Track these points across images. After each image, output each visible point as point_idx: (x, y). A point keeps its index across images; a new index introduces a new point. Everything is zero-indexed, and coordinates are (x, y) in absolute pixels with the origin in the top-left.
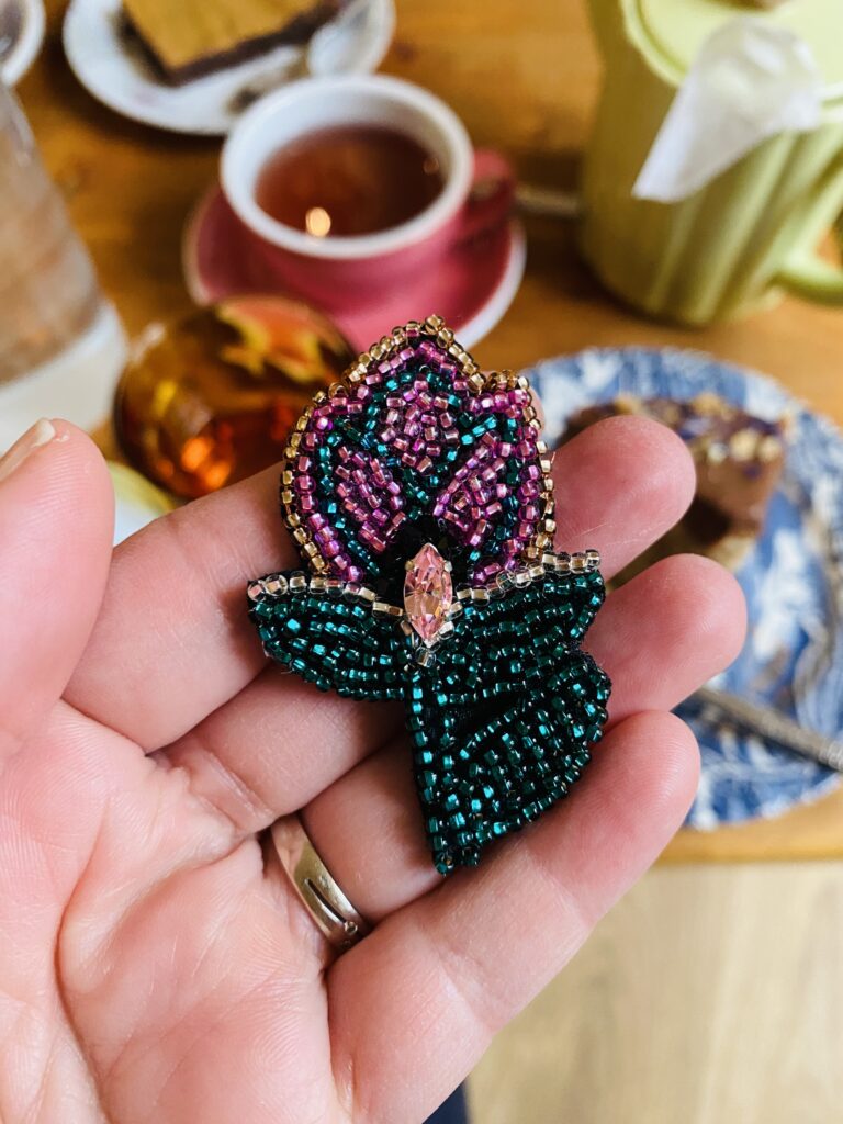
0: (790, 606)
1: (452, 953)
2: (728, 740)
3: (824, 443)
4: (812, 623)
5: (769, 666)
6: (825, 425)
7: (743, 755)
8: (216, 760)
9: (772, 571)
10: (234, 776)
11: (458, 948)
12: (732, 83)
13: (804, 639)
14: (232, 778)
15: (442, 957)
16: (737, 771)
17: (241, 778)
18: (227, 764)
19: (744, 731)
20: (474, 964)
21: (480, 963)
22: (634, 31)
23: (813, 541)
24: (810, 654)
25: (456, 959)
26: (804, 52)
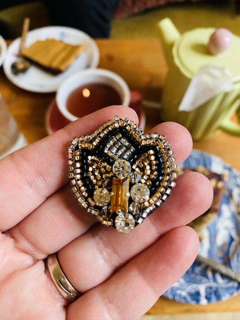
0: (227, 228)
1: (109, 303)
2: (210, 274)
3: (235, 177)
4: (234, 234)
5: (221, 248)
6: (235, 171)
7: (215, 280)
8: (24, 238)
9: (221, 217)
10: (30, 244)
11: (111, 302)
12: (207, 79)
13: (232, 239)
14: (29, 244)
15: (105, 304)
16: (213, 285)
17: (32, 244)
18: (28, 239)
19: (214, 272)
20: (116, 308)
21: (118, 308)
22: (177, 62)
23: (233, 208)
24: (234, 244)
25: (110, 306)
26: (227, 72)
